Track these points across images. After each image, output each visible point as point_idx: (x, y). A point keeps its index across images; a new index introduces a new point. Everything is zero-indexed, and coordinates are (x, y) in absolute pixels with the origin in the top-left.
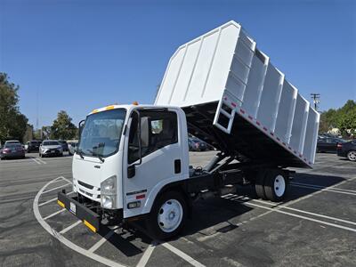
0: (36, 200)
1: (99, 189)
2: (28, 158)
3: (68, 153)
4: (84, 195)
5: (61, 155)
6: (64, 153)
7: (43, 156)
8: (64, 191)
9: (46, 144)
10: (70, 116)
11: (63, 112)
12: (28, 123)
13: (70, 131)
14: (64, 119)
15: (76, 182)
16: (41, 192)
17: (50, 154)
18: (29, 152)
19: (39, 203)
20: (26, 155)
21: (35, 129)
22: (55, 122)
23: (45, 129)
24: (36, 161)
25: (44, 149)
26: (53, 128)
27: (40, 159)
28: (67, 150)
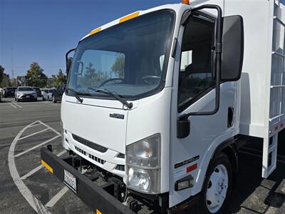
0: (12, 148)
1: (121, 155)
2: (4, 102)
3: (41, 98)
4: (87, 158)
5: (36, 100)
6: (39, 99)
7: (19, 101)
8: (50, 148)
9: (21, 90)
10: (41, 67)
11: (36, 64)
12: (4, 72)
13: (42, 80)
14: (36, 69)
15: (68, 136)
16: (17, 139)
17: (24, 99)
18: (6, 97)
19: (16, 152)
20: (3, 99)
21: (11, 78)
22: (29, 72)
23: (19, 78)
24: (12, 104)
25: (20, 94)
26: (26, 77)
27: (16, 103)
28: (41, 96)
